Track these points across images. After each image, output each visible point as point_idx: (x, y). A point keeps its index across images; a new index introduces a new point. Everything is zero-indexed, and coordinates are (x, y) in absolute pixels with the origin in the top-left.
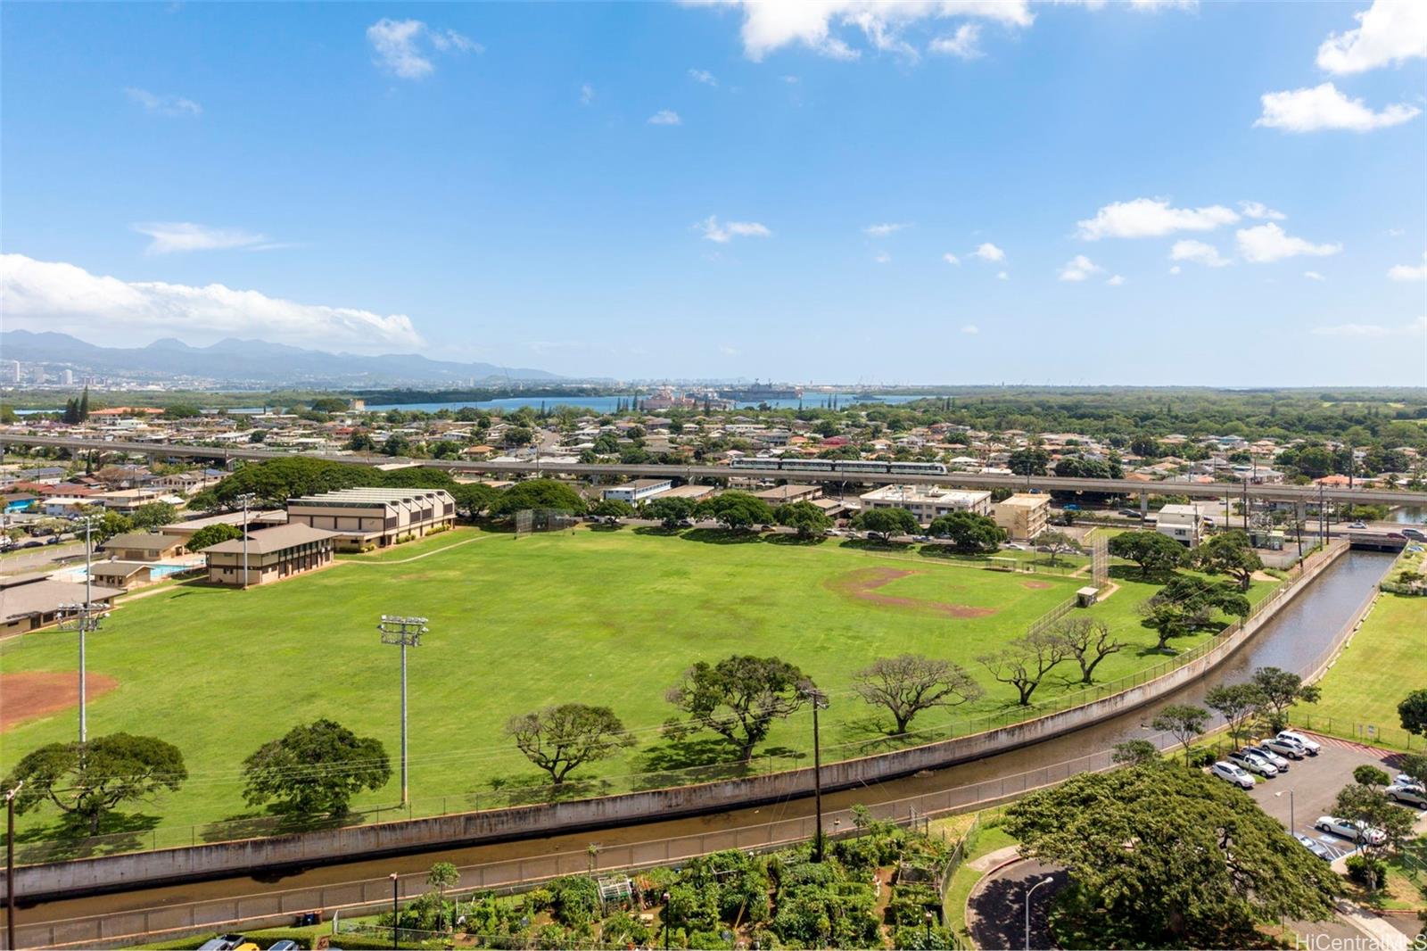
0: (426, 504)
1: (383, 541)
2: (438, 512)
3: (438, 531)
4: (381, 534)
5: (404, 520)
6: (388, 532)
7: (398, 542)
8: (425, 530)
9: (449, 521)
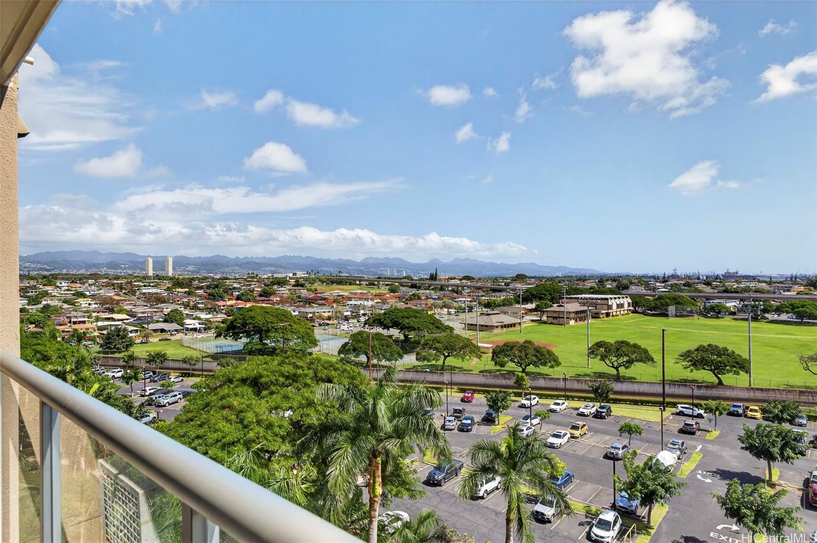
0: (622, 301)
1: (608, 315)
2: (626, 306)
3: (626, 314)
4: (607, 311)
5: (614, 307)
6: (609, 311)
7: (613, 316)
8: (622, 312)
9: (630, 310)
